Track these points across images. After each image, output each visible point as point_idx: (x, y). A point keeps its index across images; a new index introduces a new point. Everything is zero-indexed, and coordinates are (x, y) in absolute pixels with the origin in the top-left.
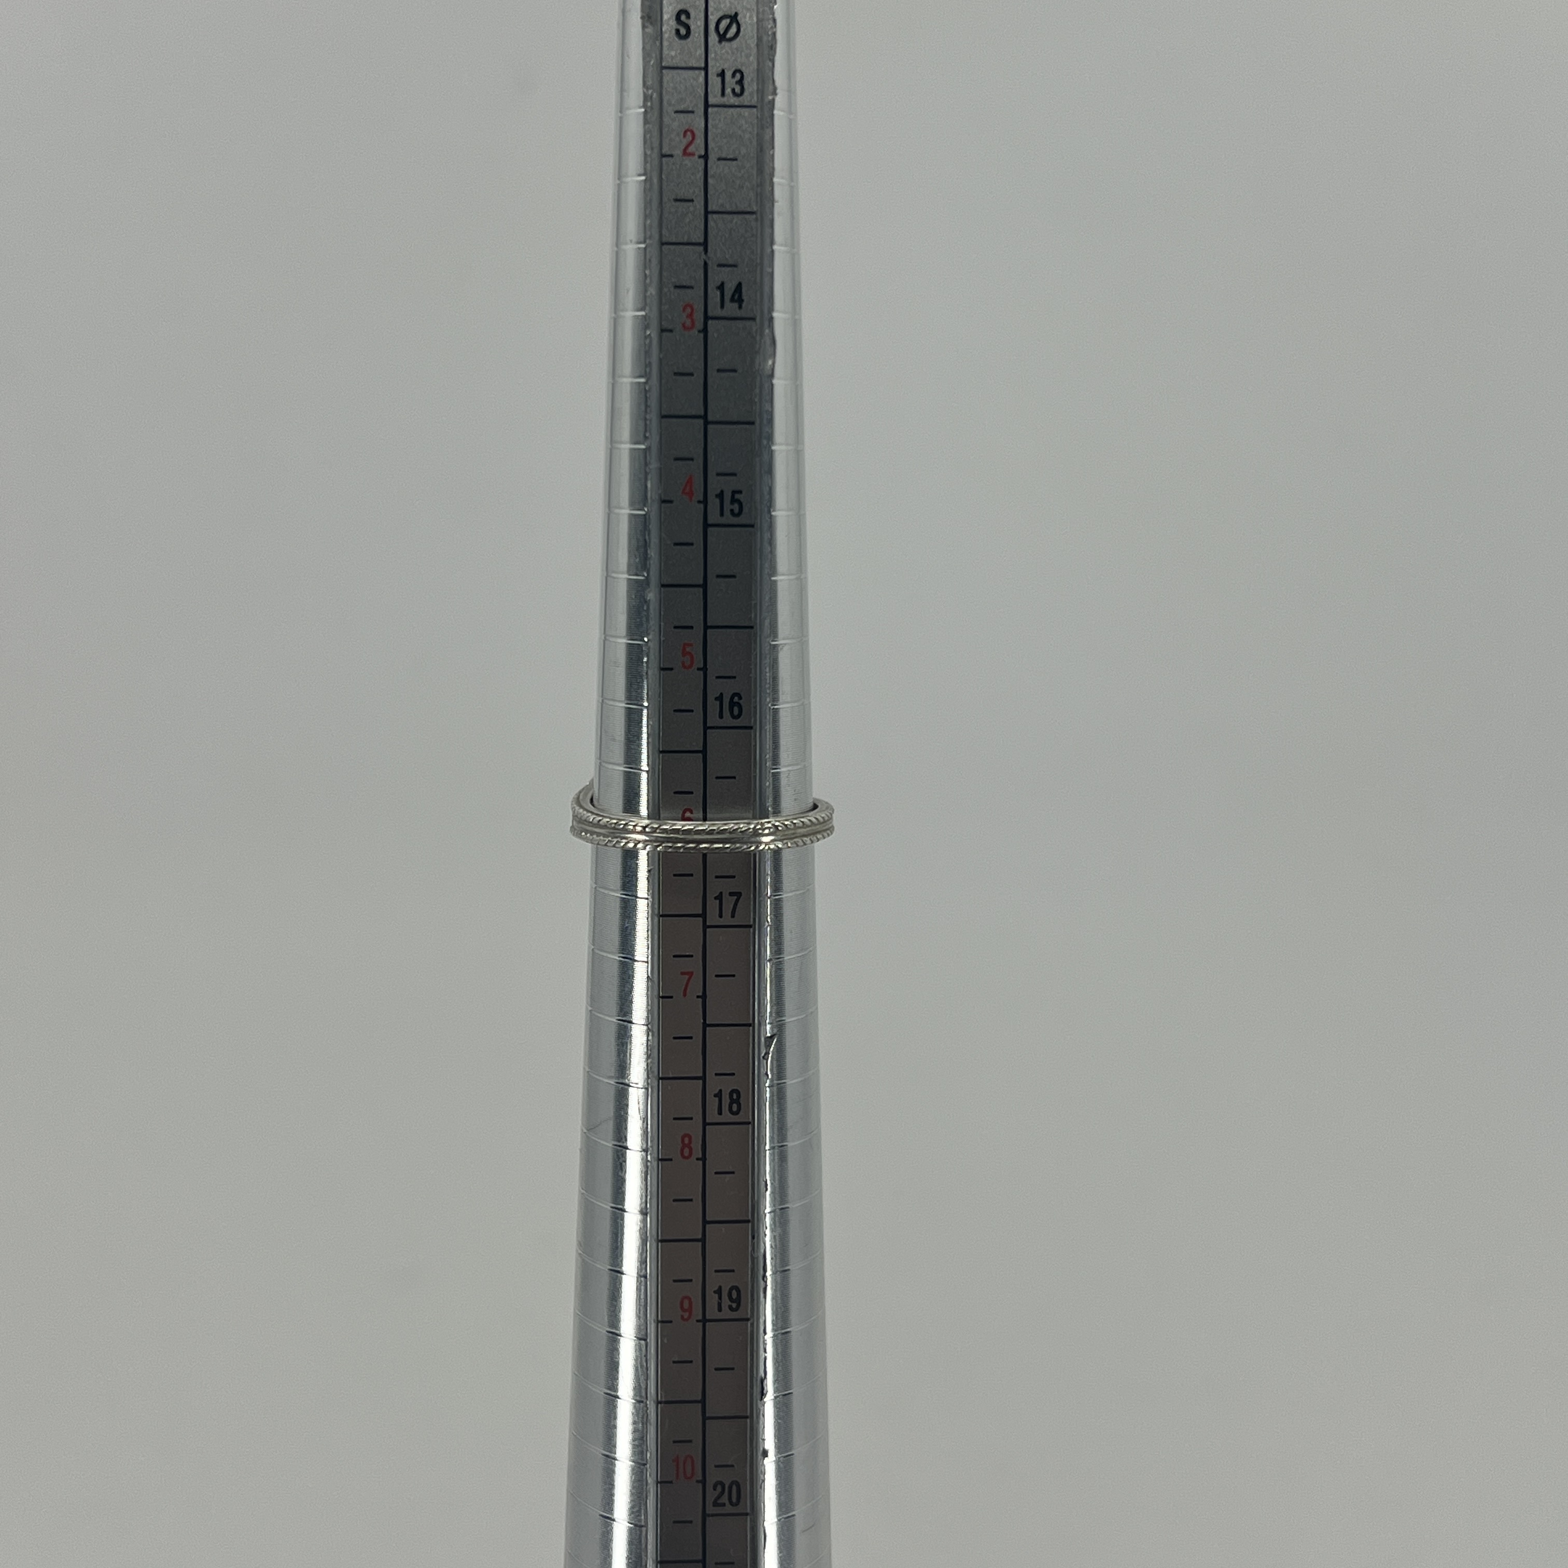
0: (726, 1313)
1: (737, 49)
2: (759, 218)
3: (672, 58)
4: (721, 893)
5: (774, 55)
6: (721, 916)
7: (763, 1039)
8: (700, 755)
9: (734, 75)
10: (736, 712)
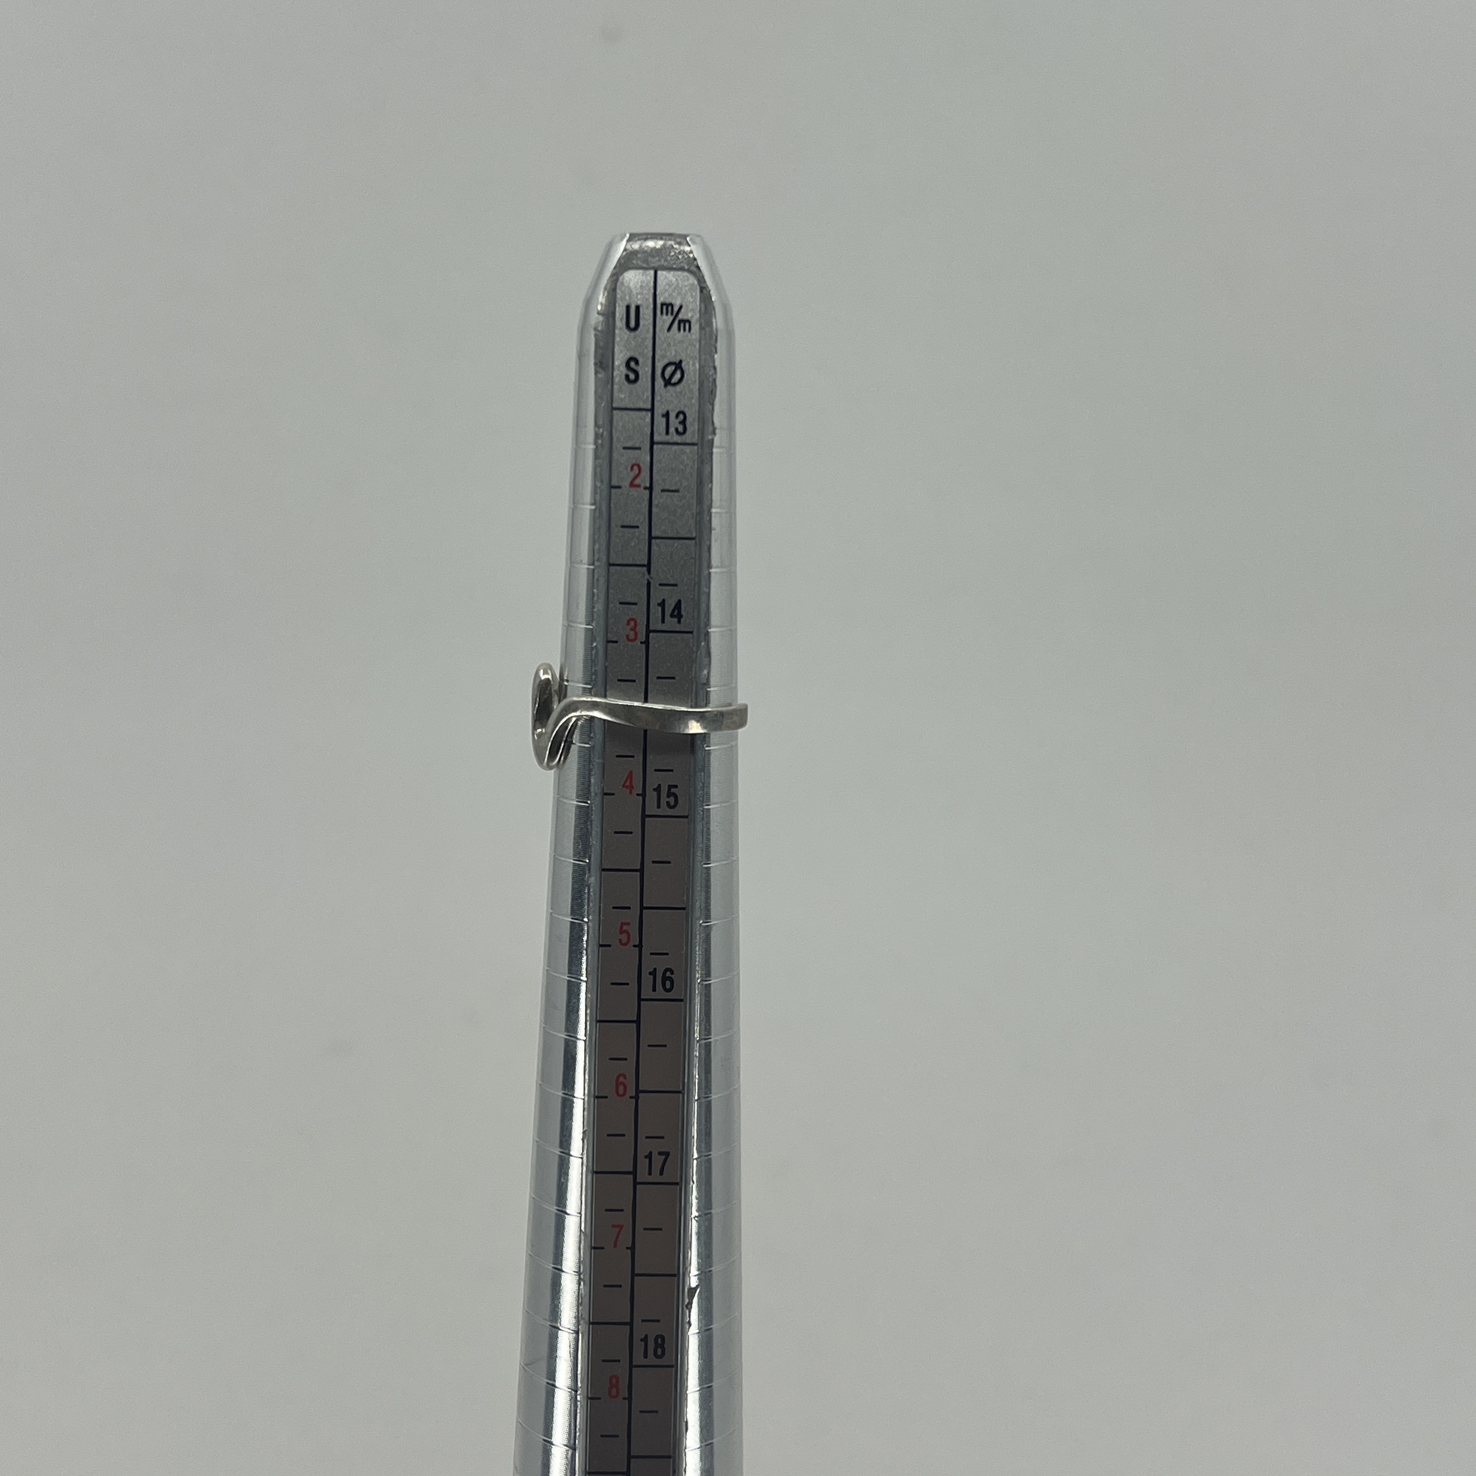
1: (681, 392)
2: (698, 543)
3: (622, 399)
5: (714, 400)
6: (650, 1174)
7: (686, 1290)
8: (635, 1025)
9: (677, 416)
10: (668, 986)
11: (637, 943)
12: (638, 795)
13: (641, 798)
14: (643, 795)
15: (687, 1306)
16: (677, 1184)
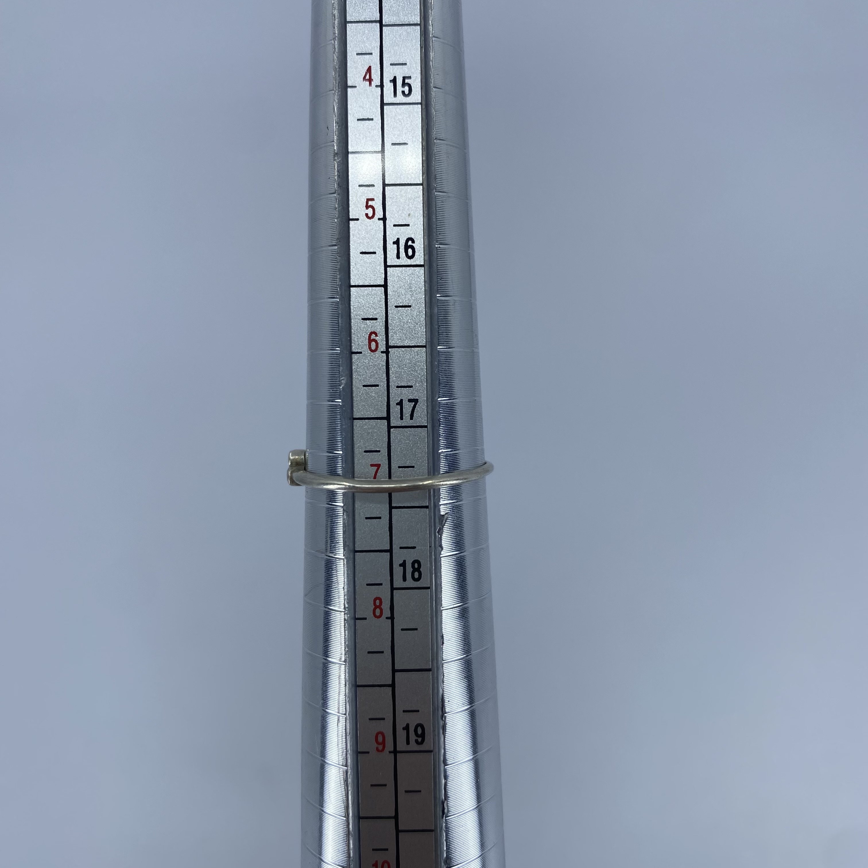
0: (413, 746)
4: (402, 400)
6: (402, 418)
8: (383, 289)
10: (410, 253)
11: (382, 217)
12: (377, 86)
13: (379, 89)
14: (382, 86)
15: (438, 532)
16: (426, 427)
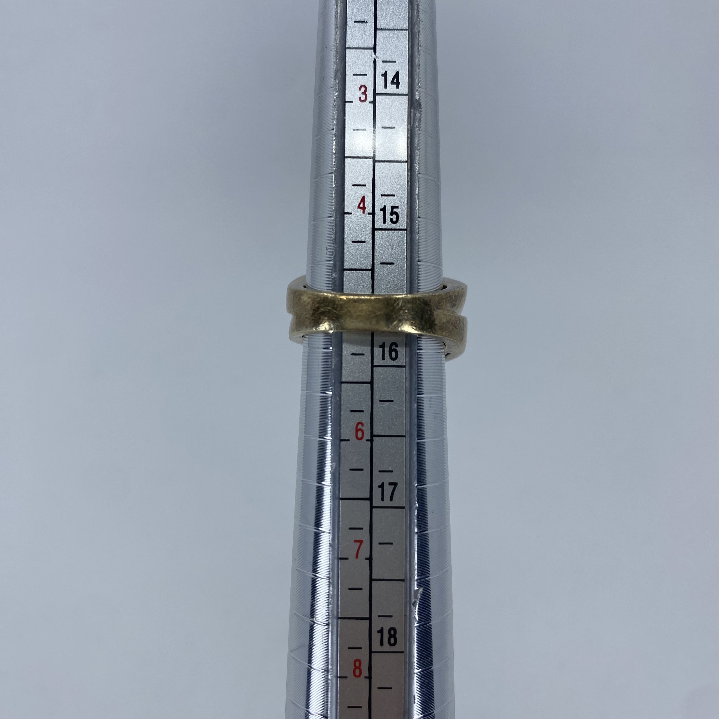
2: (410, 32)
4: (383, 483)
6: (383, 499)
7: (413, 592)
8: (369, 385)
10: (394, 355)
12: (369, 214)
13: (371, 216)
14: (373, 213)
15: (413, 605)
16: (403, 508)
